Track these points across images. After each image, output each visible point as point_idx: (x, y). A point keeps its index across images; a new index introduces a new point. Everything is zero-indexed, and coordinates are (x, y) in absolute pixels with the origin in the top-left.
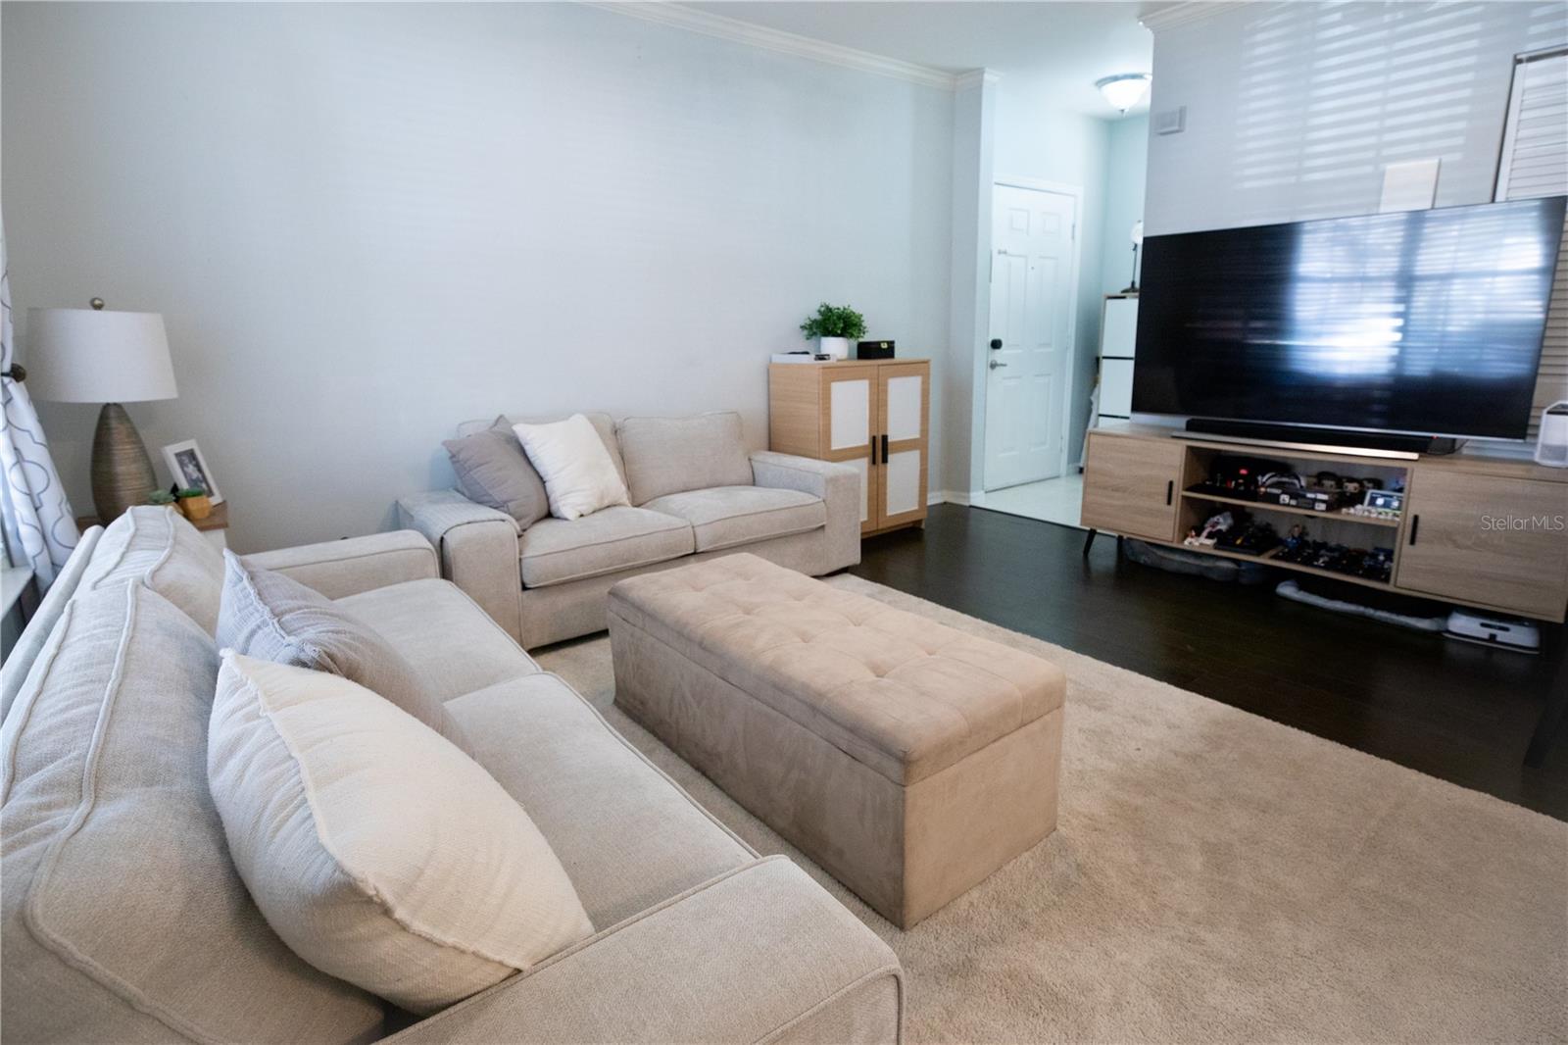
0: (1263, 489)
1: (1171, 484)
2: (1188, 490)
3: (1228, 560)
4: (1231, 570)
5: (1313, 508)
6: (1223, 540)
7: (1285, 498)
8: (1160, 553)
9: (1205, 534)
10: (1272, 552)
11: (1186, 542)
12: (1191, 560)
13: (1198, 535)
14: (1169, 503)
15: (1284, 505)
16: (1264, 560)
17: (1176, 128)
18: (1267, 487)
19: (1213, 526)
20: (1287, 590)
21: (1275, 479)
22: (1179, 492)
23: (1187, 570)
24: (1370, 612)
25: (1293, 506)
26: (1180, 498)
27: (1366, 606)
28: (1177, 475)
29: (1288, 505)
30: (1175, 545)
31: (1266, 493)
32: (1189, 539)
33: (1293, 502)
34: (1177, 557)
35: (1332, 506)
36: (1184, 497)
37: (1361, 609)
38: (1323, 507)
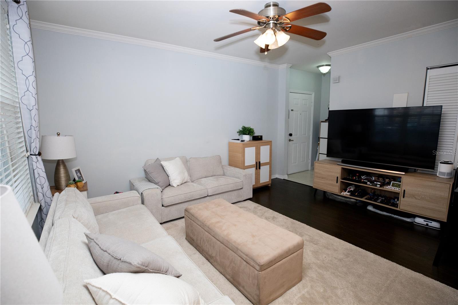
0: (362, 180)
1: (337, 177)
2: (342, 179)
3: (354, 199)
4: (355, 202)
5: (376, 186)
6: (352, 193)
7: (369, 183)
8: (335, 196)
9: (347, 191)
10: (366, 197)
11: (342, 194)
12: (343, 198)
13: (345, 191)
14: (337, 183)
15: (368, 185)
16: (363, 199)
17: (337, 82)
18: (364, 180)
19: (349, 189)
20: (370, 208)
21: (366, 177)
22: (340, 180)
23: (342, 201)
24: (393, 215)
25: (371, 185)
26: (340, 181)
27: (392, 214)
28: (339, 175)
29: (369, 185)
30: (339, 194)
31: (363, 181)
32: (343, 193)
33: (371, 184)
34: (340, 197)
35: (381, 186)
36: (341, 181)
37: (390, 215)
38: (379, 186)
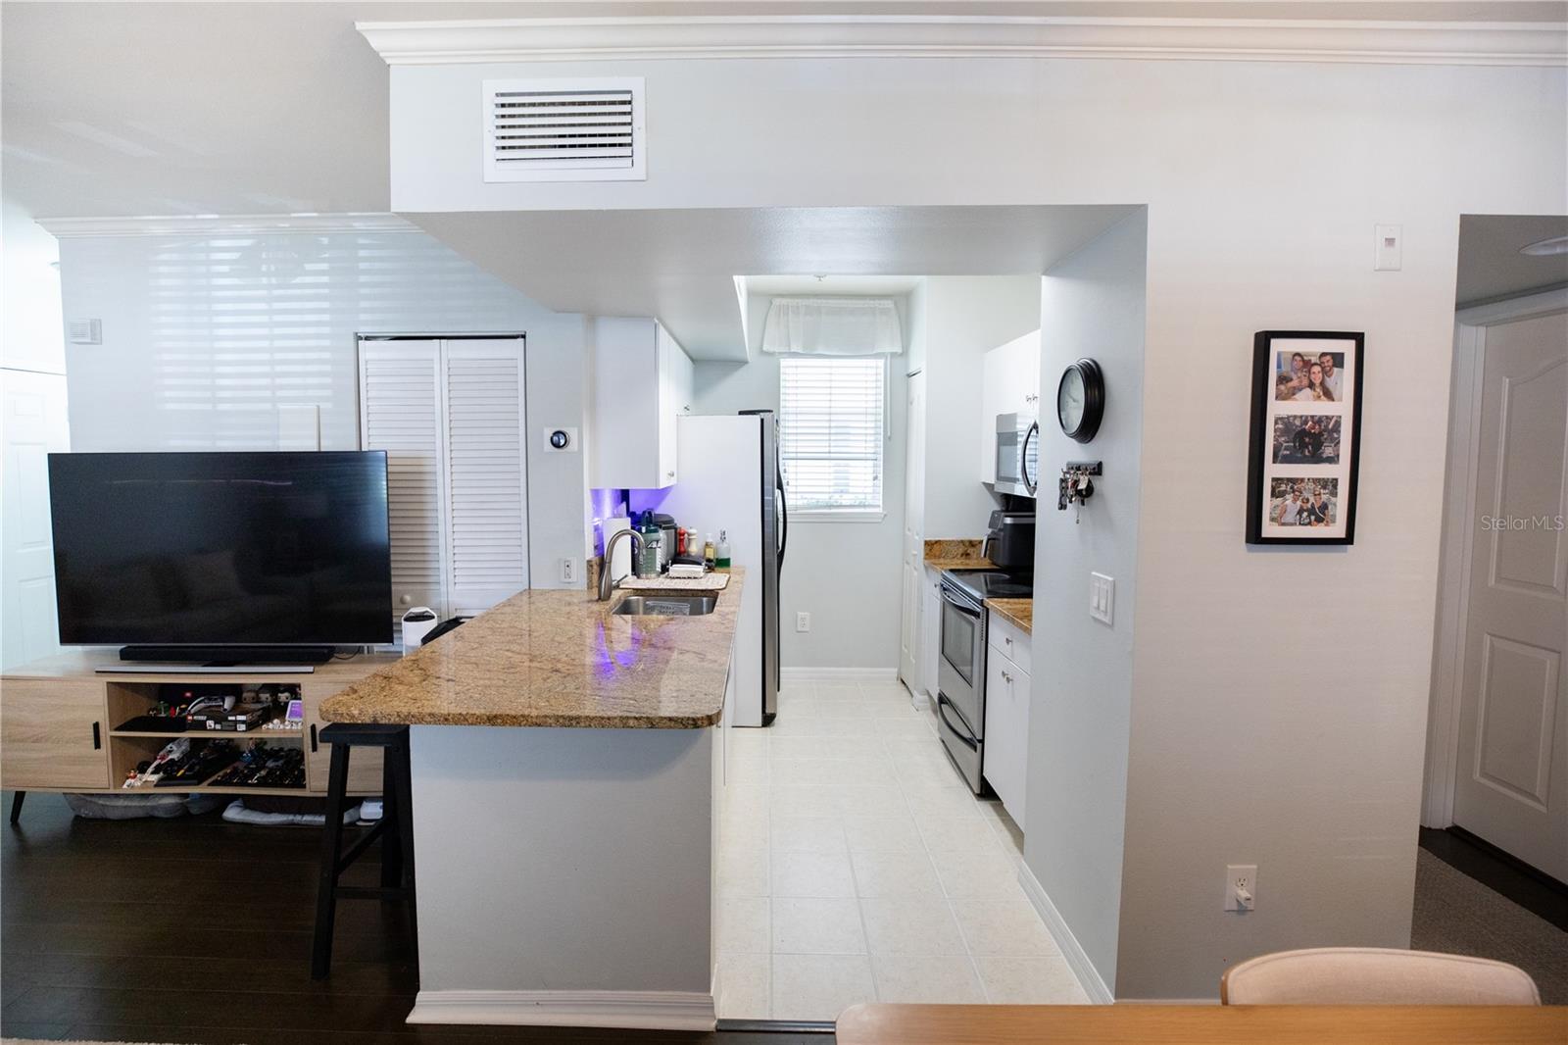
0: (190, 718)
1: (96, 726)
2: (118, 729)
3: (169, 797)
4: (177, 804)
5: (236, 730)
6: (169, 774)
7: (210, 723)
8: (101, 802)
9: (150, 770)
10: (210, 780)
11: (125, 786)
12: (135, 803)
13: (143, 771)
14: (98, 745)
15: (210, 730)
16: (204, 789)
17: (88, 340)
18: (193, 715)
19: (163, 758)
20: (232, 813)
21: (202, 705)
22: (106, 733)
23: (130, 814)
24: (298, 818)
25: (218, 730)
26: (109, 739)
27: (295, 813)
28: (102, 716)
29: (215, 730)
30: (112, 791)
31: (193, 720)
32: (128, 781)
33: (218, 727)
34: (121, 803)
35: (251, 726)
36: (112, 737)
37: (291, 817)
38: (242, 727)
